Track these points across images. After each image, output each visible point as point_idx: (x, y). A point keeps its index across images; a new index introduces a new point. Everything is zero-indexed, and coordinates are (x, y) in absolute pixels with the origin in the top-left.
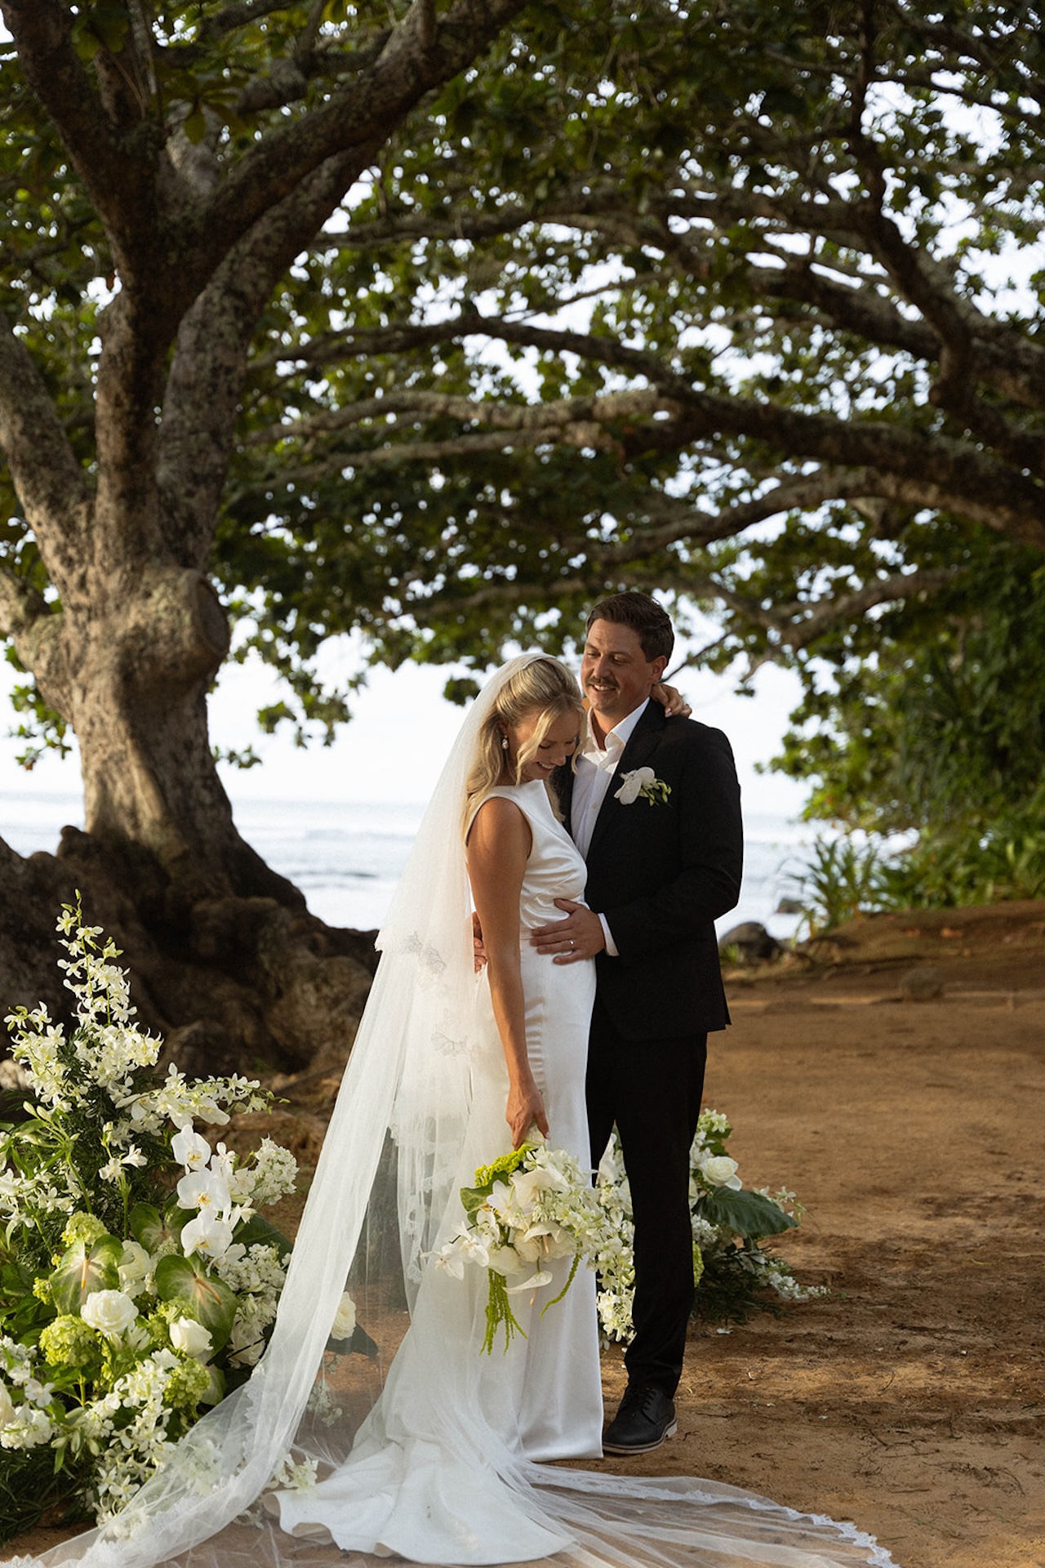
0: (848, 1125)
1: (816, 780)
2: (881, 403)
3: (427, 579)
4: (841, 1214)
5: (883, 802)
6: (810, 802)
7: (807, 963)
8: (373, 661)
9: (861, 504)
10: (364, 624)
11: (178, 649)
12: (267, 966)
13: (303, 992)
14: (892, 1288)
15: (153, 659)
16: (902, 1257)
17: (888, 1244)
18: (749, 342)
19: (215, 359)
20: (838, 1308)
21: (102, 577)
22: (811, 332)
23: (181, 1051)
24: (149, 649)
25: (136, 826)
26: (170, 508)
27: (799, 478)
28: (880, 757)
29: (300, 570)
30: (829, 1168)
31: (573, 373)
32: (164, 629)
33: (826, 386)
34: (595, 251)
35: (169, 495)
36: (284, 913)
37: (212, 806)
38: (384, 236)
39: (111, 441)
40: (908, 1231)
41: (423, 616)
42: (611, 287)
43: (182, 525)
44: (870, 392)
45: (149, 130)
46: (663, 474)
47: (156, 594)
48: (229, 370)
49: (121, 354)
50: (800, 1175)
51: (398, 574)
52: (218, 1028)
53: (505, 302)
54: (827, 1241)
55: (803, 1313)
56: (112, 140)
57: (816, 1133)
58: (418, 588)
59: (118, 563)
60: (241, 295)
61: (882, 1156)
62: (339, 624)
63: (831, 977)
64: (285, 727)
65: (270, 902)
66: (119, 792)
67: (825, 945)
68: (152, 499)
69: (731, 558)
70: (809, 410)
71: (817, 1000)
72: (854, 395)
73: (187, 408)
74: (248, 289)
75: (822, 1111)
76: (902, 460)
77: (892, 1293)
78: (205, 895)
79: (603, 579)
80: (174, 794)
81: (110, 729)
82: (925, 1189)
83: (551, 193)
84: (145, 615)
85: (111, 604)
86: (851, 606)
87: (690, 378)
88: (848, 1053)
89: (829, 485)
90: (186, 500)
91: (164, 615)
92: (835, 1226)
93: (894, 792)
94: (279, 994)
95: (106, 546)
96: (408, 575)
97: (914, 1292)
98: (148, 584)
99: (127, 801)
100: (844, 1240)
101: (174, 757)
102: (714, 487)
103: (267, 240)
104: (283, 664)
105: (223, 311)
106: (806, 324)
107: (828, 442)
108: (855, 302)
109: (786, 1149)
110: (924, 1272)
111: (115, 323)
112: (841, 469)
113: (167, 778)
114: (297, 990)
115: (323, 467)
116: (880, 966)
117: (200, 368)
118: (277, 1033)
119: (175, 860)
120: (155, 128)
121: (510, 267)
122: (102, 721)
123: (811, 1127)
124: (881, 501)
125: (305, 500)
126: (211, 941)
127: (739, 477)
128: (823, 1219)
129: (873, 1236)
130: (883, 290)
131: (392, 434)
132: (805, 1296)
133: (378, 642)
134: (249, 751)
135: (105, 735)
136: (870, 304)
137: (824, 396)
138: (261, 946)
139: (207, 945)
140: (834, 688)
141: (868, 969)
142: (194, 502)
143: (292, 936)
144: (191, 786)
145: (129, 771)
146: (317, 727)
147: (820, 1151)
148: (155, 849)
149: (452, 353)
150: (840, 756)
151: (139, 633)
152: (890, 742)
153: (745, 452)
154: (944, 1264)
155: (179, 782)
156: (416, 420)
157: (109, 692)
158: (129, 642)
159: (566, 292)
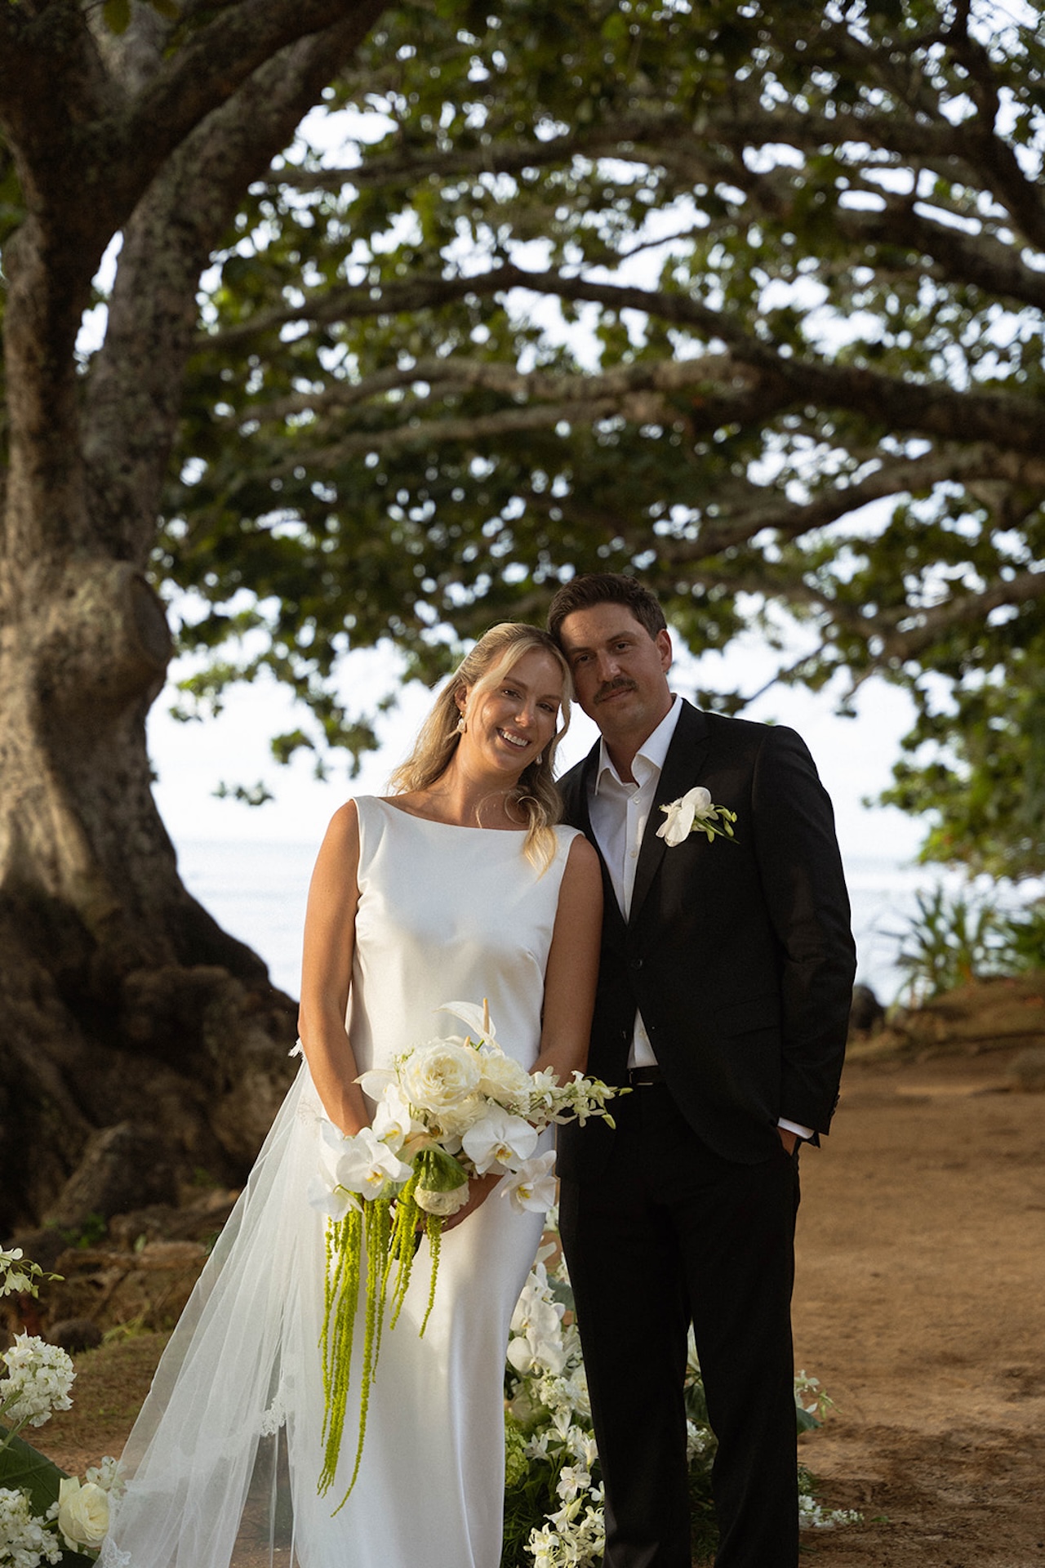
0: (920, 1264)
1: (934, 817)
2: (1003, 371)
3: (468, 582)
4: (895, 1394)
5: (1013, 841)
6: (926, 843)
7: (904, 1041)
8: (406, 679)
9: (980, 489)
10: (393, 635)
11: (107, 660)
12: (214, 1052)
13: (256, 1085)
14: (952, 1508)
15: (76, 672)
16: (971, 1459)
17: (954, 1439)
18: (845, 299)
19: (157, 305)
20: (874, 1540)
21: (17, 573)
22: (918, 287)
23: (102, 1161)
24: (71, 663)
25: (57, 879)
26: (101, 487)
27: (904, 459)
28: (1007, 790)
29: (316, 574)
30: (887, 1326)
31: (637, 338)
32: (90, 635)
33: (938, 351)
34: (662, 193)
35: (100, 472)
36: (236, 987)
37: (153, 854)
38: (399, 170)
39: (24, 404)
40: (983, 1420)
41: (466, 625)
42: (682, 236)
43: (116, 508)
44: (990, 358)
45: (58, 16)
46: (746, 456)
47: (81, 593)
48: (174, 318)
49: (32, 295)
50: (848, 1337)
51: (432, 574)
52: (148, 1130)
53: (557, 254)
54: (872, 1434)
55: (826, 1548)
56: (12, 29)
57: (876, 1275)
58: (458, 594)
59: (35, 554)
60: (188, 225)
61: (958, 1309)
62: (363, 637)
63: (930, 1058)
64: (301, 755)
65: (220, 972)
66: (36, 836)
67: (927, 1018)
68: (77, 476)
69: (828, 554)
70: (919, 379)
71: (905, 1090)
72: (971, 360)
73: (123, 364)
74: (198, 218)
75: (888, 1243)
76: (1024, 434)
77: (952, 1515)
78: (139, 964)
79: (674, 579)
80: (104, 839)
81: (26, 759)
82: (1012, 1356)
83: (597, 115)
84: (67, 619)
85: (27, 606)
86: (967, 610)
87: (776, 343)
88: (932, 1163)
89: (938, 467)
90: (122, 478)
91: (90, 619)
92: (885, 1412)
93: (1025, 831)
94: (228, 1087)
95: (20, 535)
96: (444, 577)
97: (981, 1513)
98: (71, 580)
99: (46, 848)
100: (894, 1432)
101: (105, 793)
102: (807, 472)
103: (221, 158)
104: (301, 684)
105: (167, 245)
106: (910, 276)
107: (935, 414)
108: (968, 248)
109: (835, 1299)
110: (998, 1482)
111: (23, 258)
112: (952, 447)
113: (95, 819)
114: (248, 1082)
115: (337, 450)
116: (990, 1044)
117: (139, 315)
118: (225, 1136)
119: (102, 922)
120: (65, 13)
121: (562, 213)
122: (16, 751)
123: (871, 1267)
124: (1003, 486)
125: (318, 489)
126: (144, 1020)
127: (835, 459)
128: (871, 1401)
129: (934, 1427)
130: (1006, 236)
131: (420, 410)
132: (829, 1524)
133: (413, 657)
134: (260, 786)
135: (19, 766)
136: (987, 251)
137: (936, 364)
138: (206, 1027)
139: (140, 1026)
140: (951, 709)
141: (974, 1048)
142: (131, 480)
143: (244, 1014)
144: (126, 829)
145: (48, 811)
146: (340, 757)
147: (879, 1302)
148: (79, 907)
149: (492, 314)
150: (960, 787)
151: (59, 640)
152: (1019, 770)
153: (840, 430)
154: (1028, 1468)
155: (111, 824)
156: (449, 393)
157: (23, 714)
158: (48, 652)
159: (627, 243)
